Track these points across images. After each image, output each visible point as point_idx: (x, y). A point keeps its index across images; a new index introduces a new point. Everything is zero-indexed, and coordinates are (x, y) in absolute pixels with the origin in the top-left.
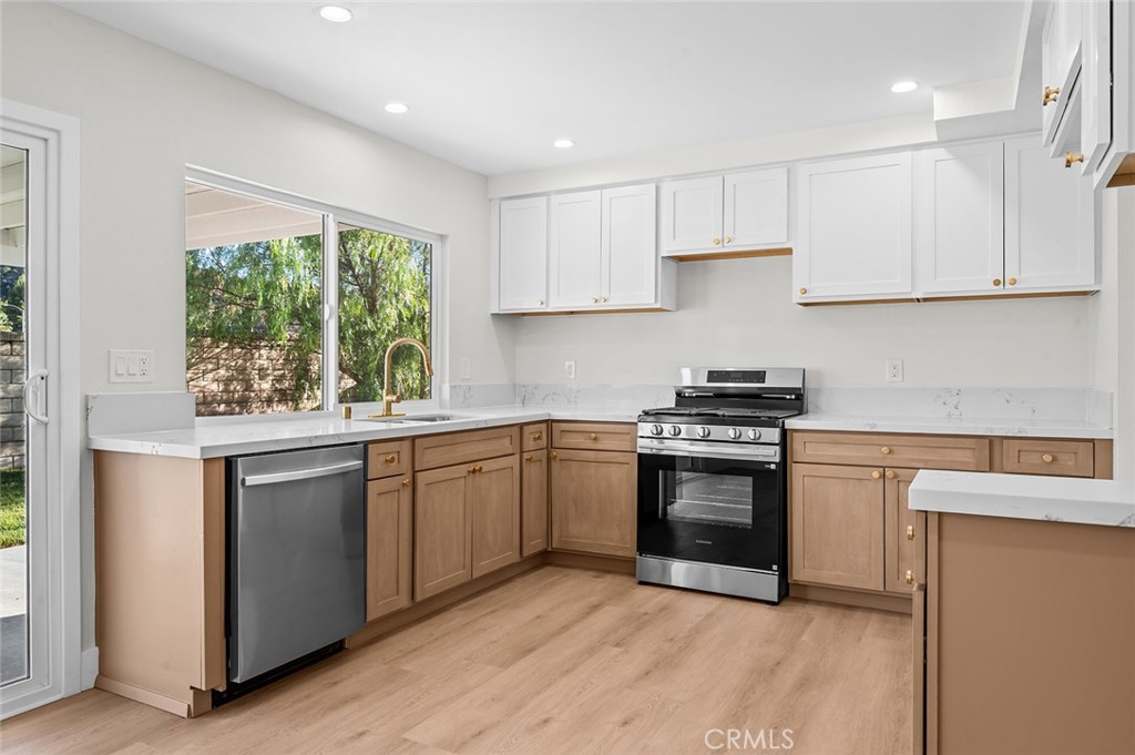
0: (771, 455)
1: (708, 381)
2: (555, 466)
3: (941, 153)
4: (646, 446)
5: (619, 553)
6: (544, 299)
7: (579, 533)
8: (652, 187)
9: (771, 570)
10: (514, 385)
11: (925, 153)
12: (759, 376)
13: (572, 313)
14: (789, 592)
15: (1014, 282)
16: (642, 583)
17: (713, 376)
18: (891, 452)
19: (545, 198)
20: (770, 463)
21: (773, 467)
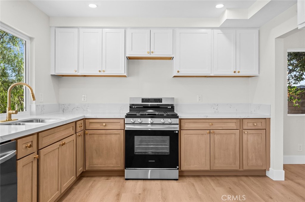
0: (176, 128)
1: (142, 102)
2: (87, 137)
3: (219, 31)
4: (128, 127)
5: (115, 169)
6: (77, 69)
7: (98, 163)
8: (123, 30)
9: (176, 168)
10: (59, 104)
11: (215, 30)
12: (160, 100)
13: (85, 76)
14: (182, 175)
15: (239, 72)
16: (127, 179)
17: (144, 100)
18: (212, 125)
19: (77, 29)
20: (176, 131)
21: (177, 132)
